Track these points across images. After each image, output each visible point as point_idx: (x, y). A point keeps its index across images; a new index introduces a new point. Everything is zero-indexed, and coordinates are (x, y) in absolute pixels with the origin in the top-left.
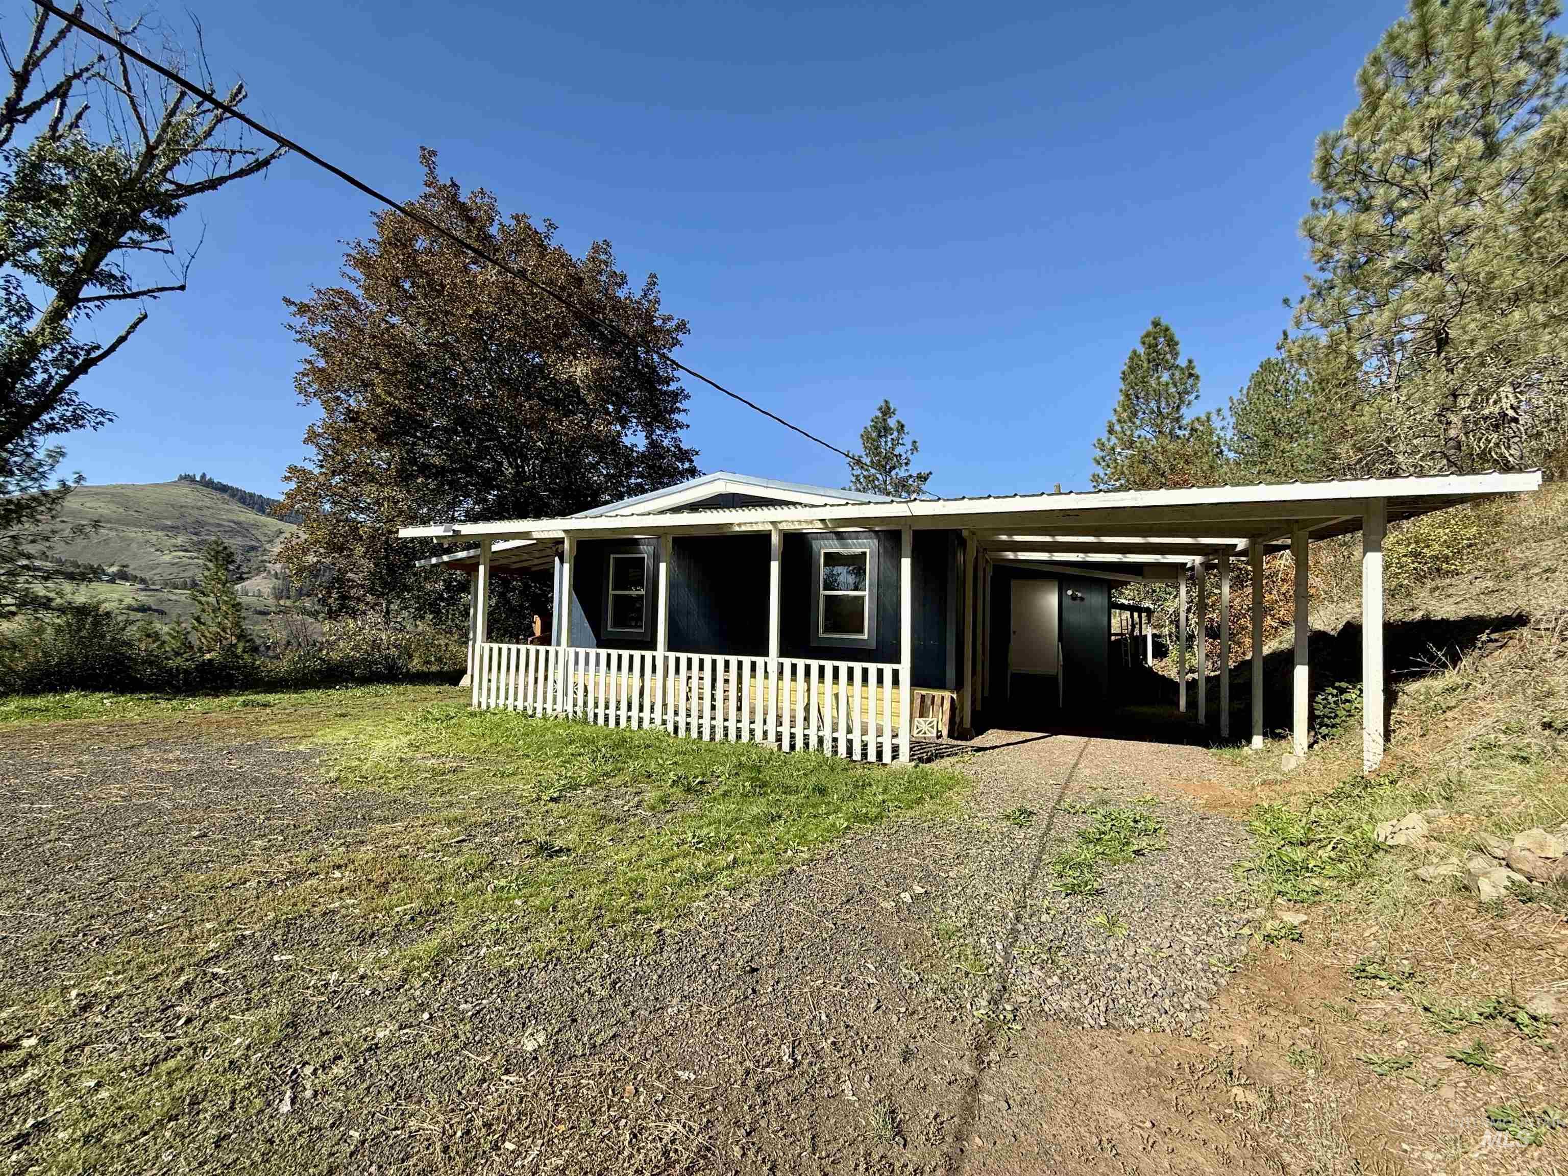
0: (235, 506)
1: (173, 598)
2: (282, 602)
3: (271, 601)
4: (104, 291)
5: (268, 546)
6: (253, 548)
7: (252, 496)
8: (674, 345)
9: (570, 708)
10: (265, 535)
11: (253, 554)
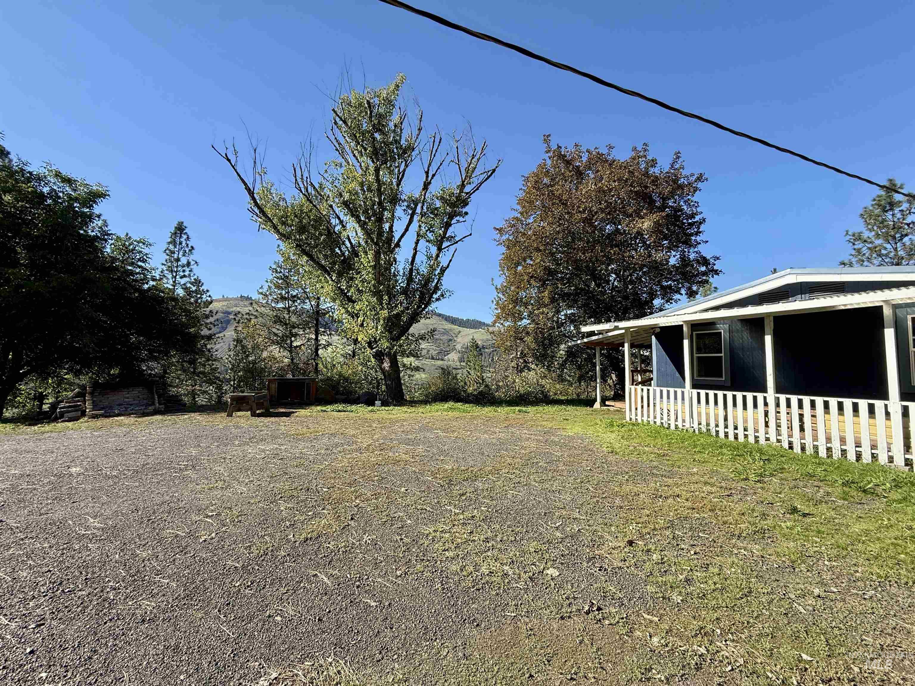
0: (444, 322)
1: (426, 363)
2: (462, 364)
3: (458, 364)
4: (449, 243)
5: (455, 339)
6: (450, 340)
7: (449, 317)
8: (695, 191)
9: (696, 426)
10: (454, 333)
11: (450, 342)
